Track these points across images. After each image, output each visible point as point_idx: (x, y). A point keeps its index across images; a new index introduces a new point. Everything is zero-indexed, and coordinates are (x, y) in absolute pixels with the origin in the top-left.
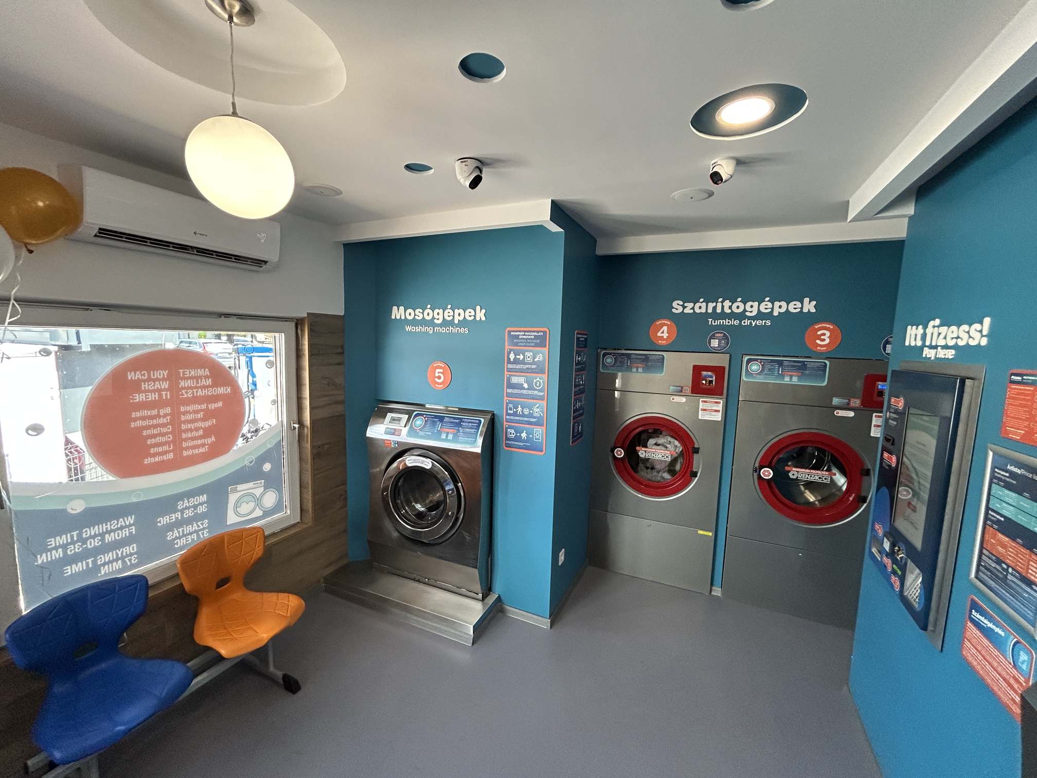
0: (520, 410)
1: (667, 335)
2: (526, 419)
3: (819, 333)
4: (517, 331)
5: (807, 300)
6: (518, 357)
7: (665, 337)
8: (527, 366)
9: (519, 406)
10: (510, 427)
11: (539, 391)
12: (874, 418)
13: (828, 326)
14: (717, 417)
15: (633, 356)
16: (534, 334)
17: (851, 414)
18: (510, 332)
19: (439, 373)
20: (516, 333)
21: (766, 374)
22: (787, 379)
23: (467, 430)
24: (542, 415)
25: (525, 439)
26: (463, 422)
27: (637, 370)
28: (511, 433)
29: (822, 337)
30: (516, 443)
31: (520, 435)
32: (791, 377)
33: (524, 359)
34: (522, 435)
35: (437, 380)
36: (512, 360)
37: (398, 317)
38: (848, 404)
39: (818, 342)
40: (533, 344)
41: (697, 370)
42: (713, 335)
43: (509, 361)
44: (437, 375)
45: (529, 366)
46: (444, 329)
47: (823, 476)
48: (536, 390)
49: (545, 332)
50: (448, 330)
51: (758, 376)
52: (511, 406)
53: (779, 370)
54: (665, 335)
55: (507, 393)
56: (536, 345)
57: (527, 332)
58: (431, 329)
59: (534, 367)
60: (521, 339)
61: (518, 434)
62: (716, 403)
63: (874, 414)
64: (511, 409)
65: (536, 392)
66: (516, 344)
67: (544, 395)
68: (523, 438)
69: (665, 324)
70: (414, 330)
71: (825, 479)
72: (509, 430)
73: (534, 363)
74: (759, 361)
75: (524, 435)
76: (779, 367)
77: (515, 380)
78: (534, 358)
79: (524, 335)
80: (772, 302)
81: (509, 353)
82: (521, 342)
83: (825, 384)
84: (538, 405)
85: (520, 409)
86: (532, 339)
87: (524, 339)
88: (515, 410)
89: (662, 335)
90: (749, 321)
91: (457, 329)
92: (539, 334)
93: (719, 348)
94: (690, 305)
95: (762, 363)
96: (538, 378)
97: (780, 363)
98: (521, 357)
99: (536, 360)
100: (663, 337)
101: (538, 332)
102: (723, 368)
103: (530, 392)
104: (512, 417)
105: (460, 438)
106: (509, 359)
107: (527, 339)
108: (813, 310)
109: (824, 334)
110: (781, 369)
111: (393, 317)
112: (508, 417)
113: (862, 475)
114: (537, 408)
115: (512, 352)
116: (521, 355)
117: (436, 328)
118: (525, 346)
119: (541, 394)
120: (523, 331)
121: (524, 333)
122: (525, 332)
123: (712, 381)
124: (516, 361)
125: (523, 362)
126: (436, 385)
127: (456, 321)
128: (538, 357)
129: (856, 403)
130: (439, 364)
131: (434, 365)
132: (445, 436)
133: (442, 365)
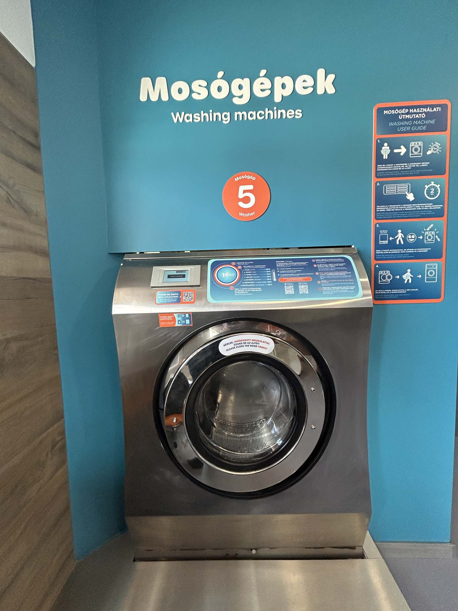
2: (411, 251)
4: (394, 108)
6: (396, 151)
8: (414, 165)
10: (383, 268)
11: (434, 202)
16: (425, 110)
18: (380, 111)
19: (245, 191)
20: (393, 112)
23: (331, 274)
24: (439, 240)
25: (410, 282)
26: (315, 263)
28: (384, 277)
30: (395, 291)
31: (401, 277)
33: (407, 153)
34: (404, 277)
35: (241, 204)
40: (424, 128)
43: (380, 160)
44: (241, 195)
45: (417, 164)
46: (254, 113)
48: (430, 201)
49: (444, 107)
50: (260, 115)
52: (384, 232)
55: (376, 212)
56: (430, 129)
57: (413, 107)
58: (226, 116)
59: (425, 164)
60: (403, 120)
61: (398, 277)
64: (383, 238)
65: (430, 206)
66: (394, 130)
67: (442, 208)
68: (406, 282)
70: (191, 120)
72: (381, 272)
73: (425, 158)
75: (407, 277)
77: (390, 190)
78: (426, 149)
79: (408, 113)
82: (401, 126)
84: (432, 226)
86: (421, 119)
87: (408, 120)
88: (391, 239)
91: (279, 112)
92: (435, 109)
96: (433, 183)
98: (403, 150)
99: (429, 153)
101: (432, 107)
103: (418, 206)
104: (386, 251)
105: (325, 288)
107: (413, 119)
111: (143, 98)
112: (378, 252)
114: (430, 230)
116: (402, 147)
117: (236, 114)
118: (411, 132)
119: (439, 207)
120: (406, 107)
121: (407, 111)
122: (408, 107)
124: (394, 158)
125: (406, 159)
126: (241, 214)
127: (277, 99)
128: (432, 148)
130: (246, 177)
131: (235, 179)
132: (293, 289)
133: (251, 177)
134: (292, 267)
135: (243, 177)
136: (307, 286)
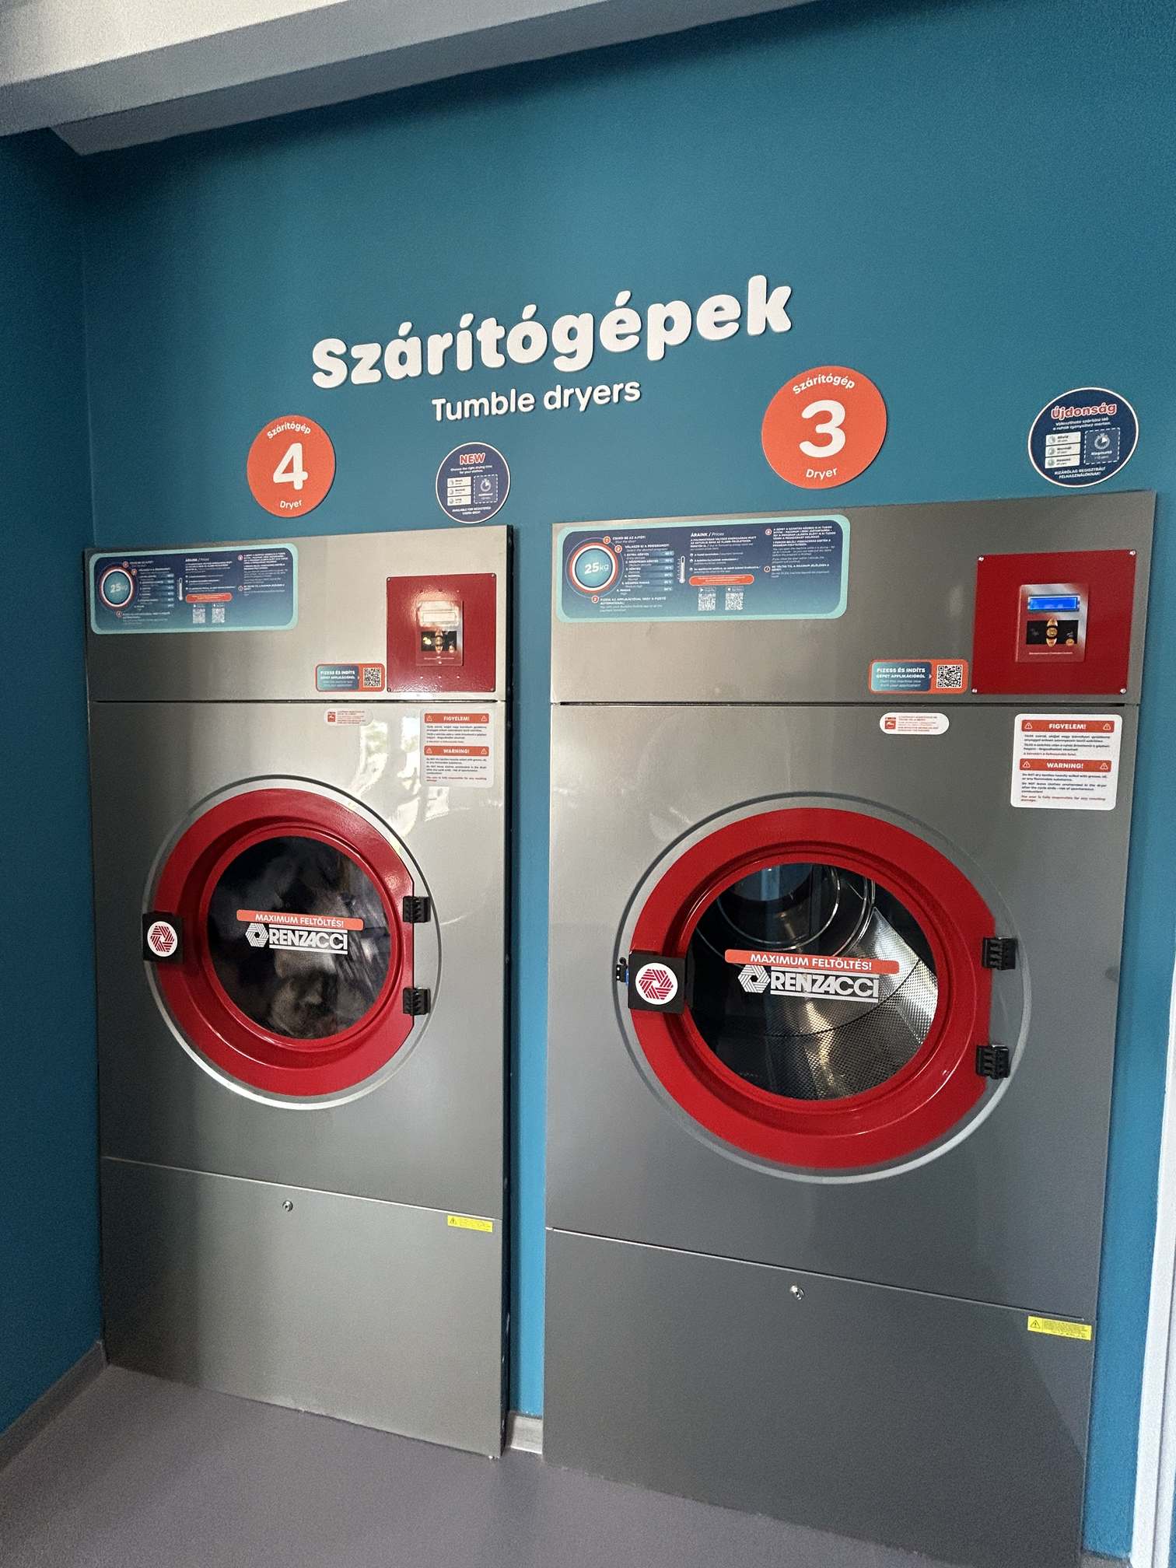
1: (305, 476)
3: (808, 413)
5: (757, 284)
7: (298, 486)
12: (1019, 737)
13: (837, 381)
14: (480, 772)
15: (192, 565)
17: (937, 723)
21: (635, 592)
22: (707, 602)
27: (208, 614)
29: (820, 429)
32: (721, 592)
38: (926, 684)
39: (808, 448)
41: (401, 591)
42: (454, 461)
47: (854, 979)
51: (606, 601)
53: (676, 571)
54: (299, 478)
62: (474, 718)
63: (1019, 719)
69: (290, 438)
71: (863, 987)
74: (607, 539)
76: (676, 557)
80: (639, 305)
83: (840, 610)
89: (286, 478)
90: (567, 393)
93: (477, 511)
94: (367, 352)
95: (619, 548)
97: (678, 540)
100: (291, 483)
102: (490, 579)
108: (781, 324)
109: (825, 417)
110: (683, 565)
113: (988, 964)
123: (455, 635)
129: (952, 676)
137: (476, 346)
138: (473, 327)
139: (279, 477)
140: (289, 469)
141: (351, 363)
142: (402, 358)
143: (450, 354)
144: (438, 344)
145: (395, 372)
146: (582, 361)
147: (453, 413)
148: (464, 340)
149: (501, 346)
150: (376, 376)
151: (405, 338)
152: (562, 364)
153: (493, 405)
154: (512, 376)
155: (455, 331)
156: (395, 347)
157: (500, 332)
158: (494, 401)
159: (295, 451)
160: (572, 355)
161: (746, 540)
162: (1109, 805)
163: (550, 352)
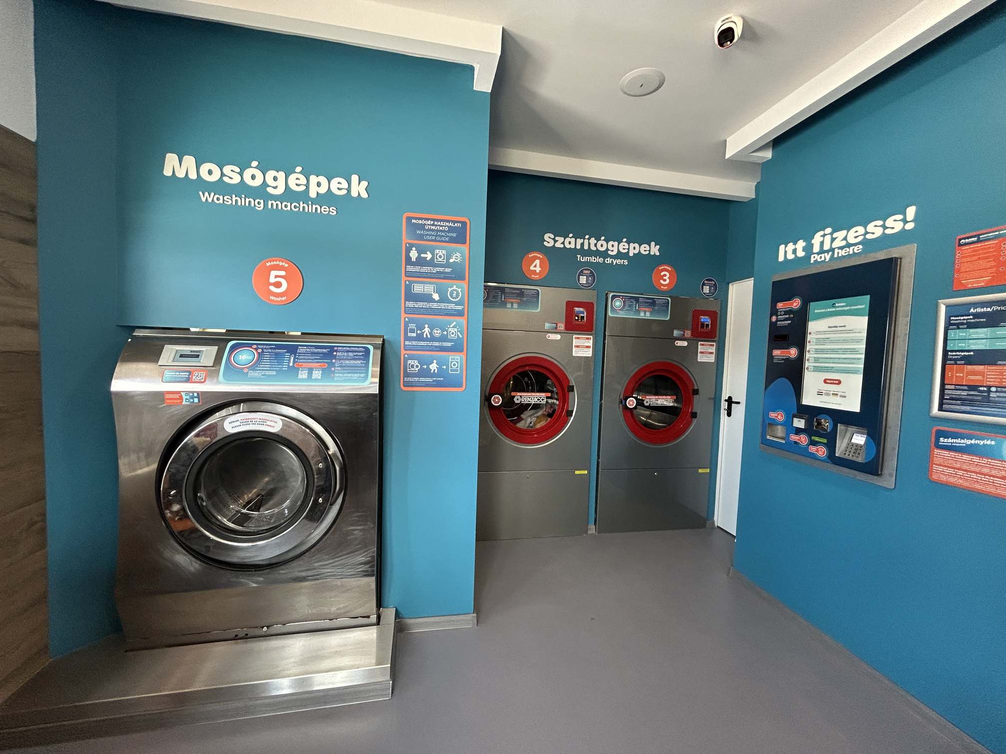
0: (427, 332)
1: (540, 269)
2: (437, 344)
3: (662, 274)
4: (421, 219)
5: (653, 244)
6: (423, 255)
7: (538, 271)
8: (438, 269)
9: (426, 326)
10: (412, 358)
11: (457, 304)
12: (699, 347)
13: (668, 268)
14: (588, 353)
15: (507, 291)
16: (447, 224)
17: (685, 344)
18: (409, 219)
19: (276, 277)
20: (420, 222)
21: (627, 310)
22: (642, 314)
23: (347, 362)
24: (461, 336)
25: (436, 371)
26: (336, 351)
27: (512, 305)
28: (413, 366)
29: (664, 278)
30: (422, 379)
31: (428, 367)
32: (645, 312)
33: (432, 259)
34: (431, 367)
35: (272, 288)
36: (414, 259)
37: (181, 174)
38: (684, 335)
39: (662, 281)
40: (447, 239)
41: (570, 305)
42: (582, 271)
43: (408, 260)
44: (272, 280)
45: (441, 269)
46: (289, 204)
48: (453, 302)
49: (464, 224)
50: (295, 207)
51: (620, 312)
52: (412, 326)
53: (636, 306)
54: (538, 269)
55: (405, 307)
56: (452, 240)
57: (438, 220)
58: (259, 203)
59: (448, 270)
60: (428, 230)
61: (425, 367)
62: (587, 339)
63: (699, 343)
64: (412, 331)
65: (452, 306)
66: (421, 237)
67: (463, 309)
68: (432, 371)
69: (535, 258)
70: (221, 201)
72: (409, 362)
73: (448, 265)
74: (621, 297)
75: (434, 367)
76: (636, 303)
77: (418, 288)
78: (449, 257)
79: (433, 225)
80: (628, 242)
81: (408, 251)
82: (427, 235)
83: (668, 318)
84: (454, 323)
85: (427, 330)
86: (444, 231)
87: (433, 230)
88: (419, 332)
89: (534, 269)
90: (611, 260)
91: (314, 207)
92: (456, 225)
93: (587, 285)
94: (560, 239)
95: (624, 300)
96: (455, 286)
97: (637, 299)
98: (429, 256)
99: (451, 261)
100: (536, 271)
101: (454, 222)
102: (592, 304)
103: (443, 306)
104: (414, 343)
105: (337, 375)
106: (408, 259)
107: (438, 231)
108: (658, 254)
109: (665, 275)
111: (167, 172)
112: (407, 343)
114: (454, 327)
115: (414, 249)
116: (428, 253)
117: (270, 203)
118: (435, 241)
119: (460, 308)
120: (432, 220)
121: (432, 222)
122: (434, 220)
123: (583, 317)
124: (421, 262)
125: (431, 263)
126: (272, 298)
127: (313, 194)
128: (454, 257)
129: (688, 334)
130: (278, 263)
131: (267, 264)
132: (306, 374)
133: (284, 264)
134: (312, 353)
135: (275, 263)
136: (321, 372)
137: (589, 244)
138: (589, 239)
139: (532, 268)
140: (535, 266)
141: (555, 241)
142: (570, 243)
143: (582, 244)
144: (579, 241)
145: (568, 246)
146: (614, 253)
147: (583, 259)
148: (586, 242)
149: (596, 245)
150: (562, 246)
151: (571, 238)
152: (610, 253)
153: (593, 259)
154: (598, 253)
155: (584, 239)
156: (568, 240)
157: (596, 242)
158: (593, 258)
159: (537, 262)
160: (612, 251)
161: (651, 301)
162: (713, 361)
163: (607, 249)
